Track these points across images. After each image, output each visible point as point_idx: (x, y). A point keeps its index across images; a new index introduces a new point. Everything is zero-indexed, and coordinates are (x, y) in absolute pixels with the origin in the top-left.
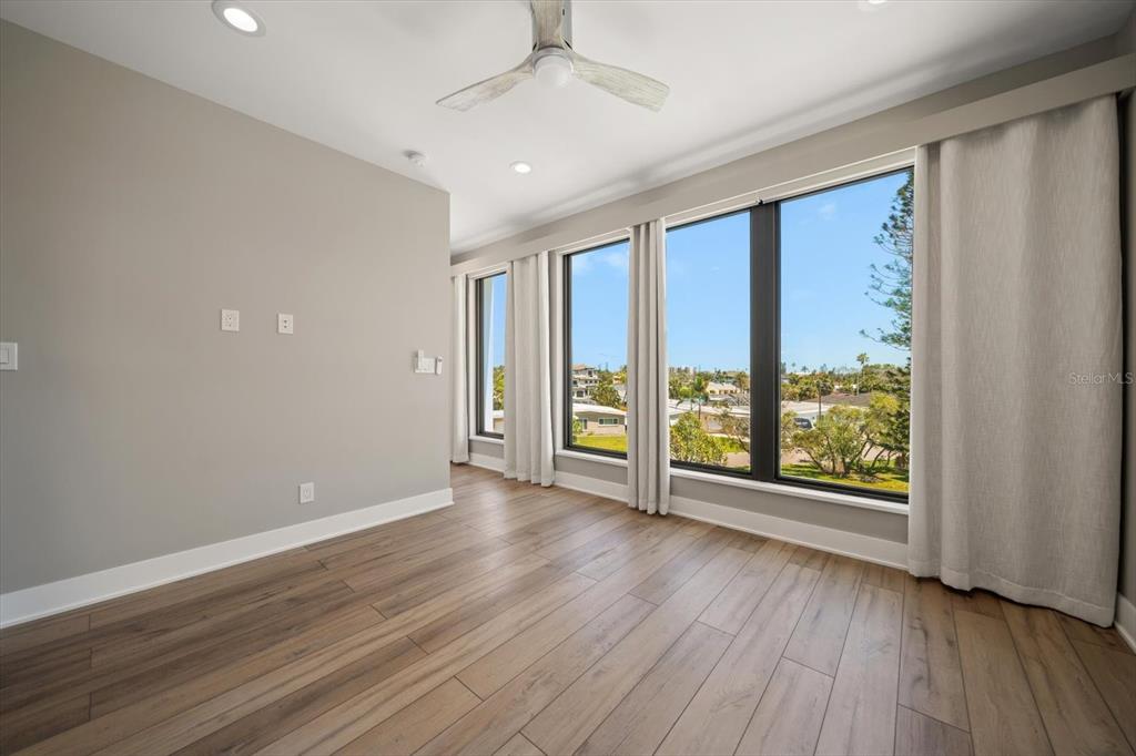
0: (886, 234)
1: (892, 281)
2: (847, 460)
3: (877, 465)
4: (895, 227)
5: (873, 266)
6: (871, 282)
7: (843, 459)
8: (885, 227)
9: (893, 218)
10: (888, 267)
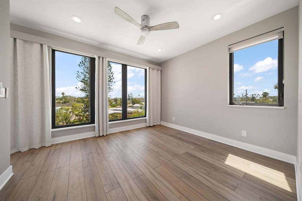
0: (80, 64)
1: (82, 77)
2: (67, 121)
3: (75, 121)
4: (83, 63)
5: (78, 71)
6: (77, 75)
7: (66, 121)
8: (80, 63)
9: (82, 61)
10: (81, 72)
